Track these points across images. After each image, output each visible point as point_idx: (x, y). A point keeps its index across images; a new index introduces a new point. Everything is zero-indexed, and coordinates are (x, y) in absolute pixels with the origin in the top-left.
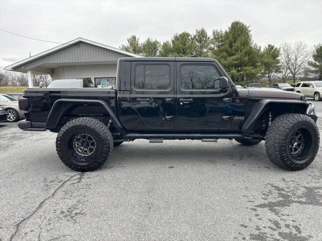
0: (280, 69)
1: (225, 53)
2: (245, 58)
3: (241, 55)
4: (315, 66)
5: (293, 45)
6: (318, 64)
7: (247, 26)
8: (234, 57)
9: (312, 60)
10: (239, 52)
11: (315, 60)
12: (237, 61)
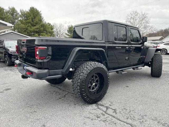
0: (55, 35)
1: (30, 24)
2: (41, 28)
3: (39, 26)
4: (68, 35)
5: (58, 24)
6: (69, 34)
7: (39, 11)
8: (36, 27)
9: (67, 32)
10: (38, 25)
11: (68, 32)
12: (37, 29)
